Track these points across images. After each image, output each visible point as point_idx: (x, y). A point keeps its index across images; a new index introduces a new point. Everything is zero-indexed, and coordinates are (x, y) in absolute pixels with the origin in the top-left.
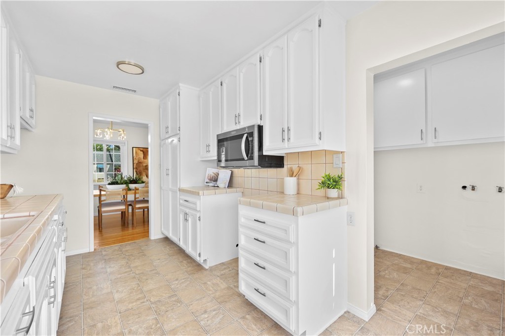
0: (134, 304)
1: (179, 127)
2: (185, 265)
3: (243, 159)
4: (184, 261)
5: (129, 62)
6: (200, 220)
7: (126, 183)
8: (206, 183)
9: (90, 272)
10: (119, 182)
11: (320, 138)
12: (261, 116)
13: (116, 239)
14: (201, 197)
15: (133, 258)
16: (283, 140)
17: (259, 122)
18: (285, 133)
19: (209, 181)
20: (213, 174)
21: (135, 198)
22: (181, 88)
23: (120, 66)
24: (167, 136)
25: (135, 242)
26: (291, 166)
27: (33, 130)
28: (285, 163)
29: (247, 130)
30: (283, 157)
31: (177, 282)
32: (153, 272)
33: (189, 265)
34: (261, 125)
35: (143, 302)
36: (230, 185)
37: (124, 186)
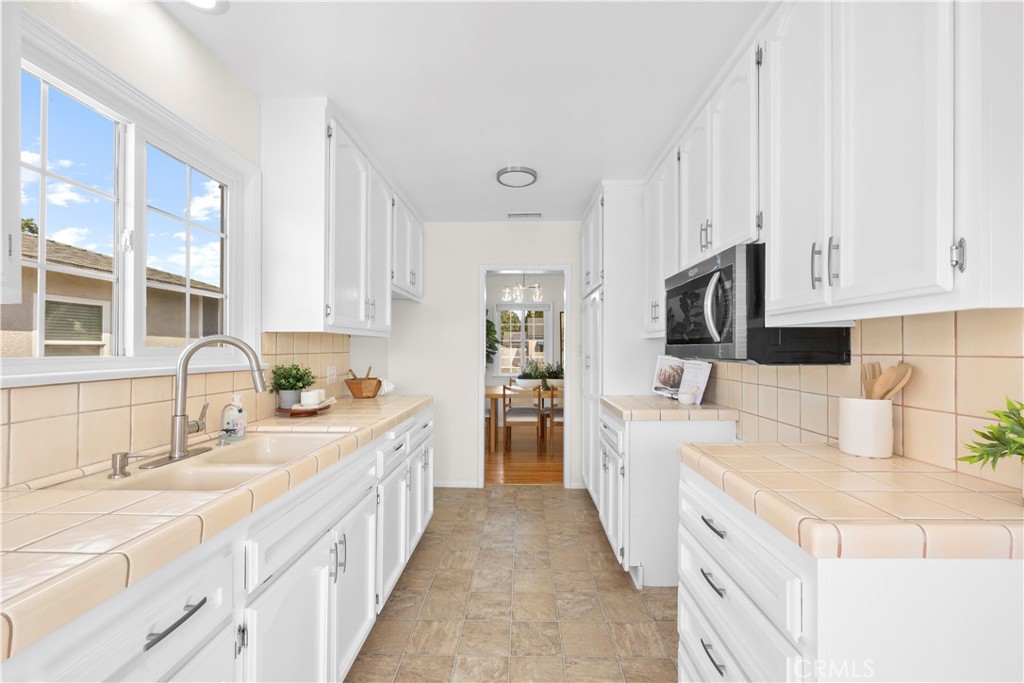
0: (491, 610)
1: (603, 271)
2: (599, 563)
3: (710, 340)
4: (601, 554)
5: (512, 167)
6: (623, 474)
7: (543, 376)
8: (656, 388)
9: (465, 523)
10: (533, 374)
11: (959, 265)
12: (760, 217)
13: (516, 474)
14: (627, 423)
15: (525, 517)
16: (815, 280)
17: (752, 236)
18: (822, 259)
19: (660, 385)
20: (670, 371)
21: (552, 405)
22: (606, 189)
23: (502, 178)
24: (589, 291)
25: (539, 487)
26: (874, 359)
27: (421, 301)
28: (855, 349)
29: (719, 262)
30: (848, 330)
31: (570, 596)
32: (542, 557)
33: (606, 565)
34: (760, 242)
35: (503, 614)
36: (709, 398)
37: (539, 382)
